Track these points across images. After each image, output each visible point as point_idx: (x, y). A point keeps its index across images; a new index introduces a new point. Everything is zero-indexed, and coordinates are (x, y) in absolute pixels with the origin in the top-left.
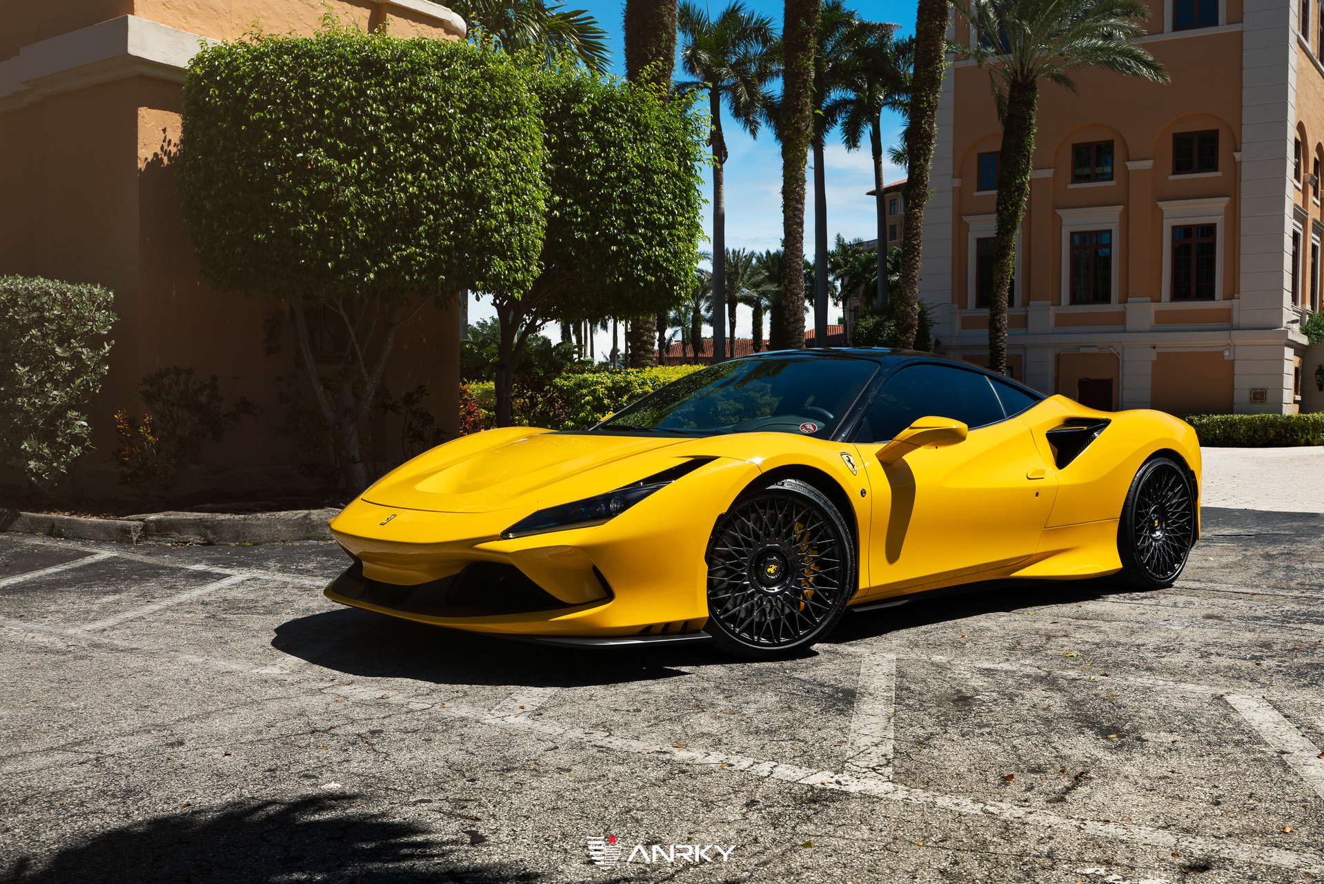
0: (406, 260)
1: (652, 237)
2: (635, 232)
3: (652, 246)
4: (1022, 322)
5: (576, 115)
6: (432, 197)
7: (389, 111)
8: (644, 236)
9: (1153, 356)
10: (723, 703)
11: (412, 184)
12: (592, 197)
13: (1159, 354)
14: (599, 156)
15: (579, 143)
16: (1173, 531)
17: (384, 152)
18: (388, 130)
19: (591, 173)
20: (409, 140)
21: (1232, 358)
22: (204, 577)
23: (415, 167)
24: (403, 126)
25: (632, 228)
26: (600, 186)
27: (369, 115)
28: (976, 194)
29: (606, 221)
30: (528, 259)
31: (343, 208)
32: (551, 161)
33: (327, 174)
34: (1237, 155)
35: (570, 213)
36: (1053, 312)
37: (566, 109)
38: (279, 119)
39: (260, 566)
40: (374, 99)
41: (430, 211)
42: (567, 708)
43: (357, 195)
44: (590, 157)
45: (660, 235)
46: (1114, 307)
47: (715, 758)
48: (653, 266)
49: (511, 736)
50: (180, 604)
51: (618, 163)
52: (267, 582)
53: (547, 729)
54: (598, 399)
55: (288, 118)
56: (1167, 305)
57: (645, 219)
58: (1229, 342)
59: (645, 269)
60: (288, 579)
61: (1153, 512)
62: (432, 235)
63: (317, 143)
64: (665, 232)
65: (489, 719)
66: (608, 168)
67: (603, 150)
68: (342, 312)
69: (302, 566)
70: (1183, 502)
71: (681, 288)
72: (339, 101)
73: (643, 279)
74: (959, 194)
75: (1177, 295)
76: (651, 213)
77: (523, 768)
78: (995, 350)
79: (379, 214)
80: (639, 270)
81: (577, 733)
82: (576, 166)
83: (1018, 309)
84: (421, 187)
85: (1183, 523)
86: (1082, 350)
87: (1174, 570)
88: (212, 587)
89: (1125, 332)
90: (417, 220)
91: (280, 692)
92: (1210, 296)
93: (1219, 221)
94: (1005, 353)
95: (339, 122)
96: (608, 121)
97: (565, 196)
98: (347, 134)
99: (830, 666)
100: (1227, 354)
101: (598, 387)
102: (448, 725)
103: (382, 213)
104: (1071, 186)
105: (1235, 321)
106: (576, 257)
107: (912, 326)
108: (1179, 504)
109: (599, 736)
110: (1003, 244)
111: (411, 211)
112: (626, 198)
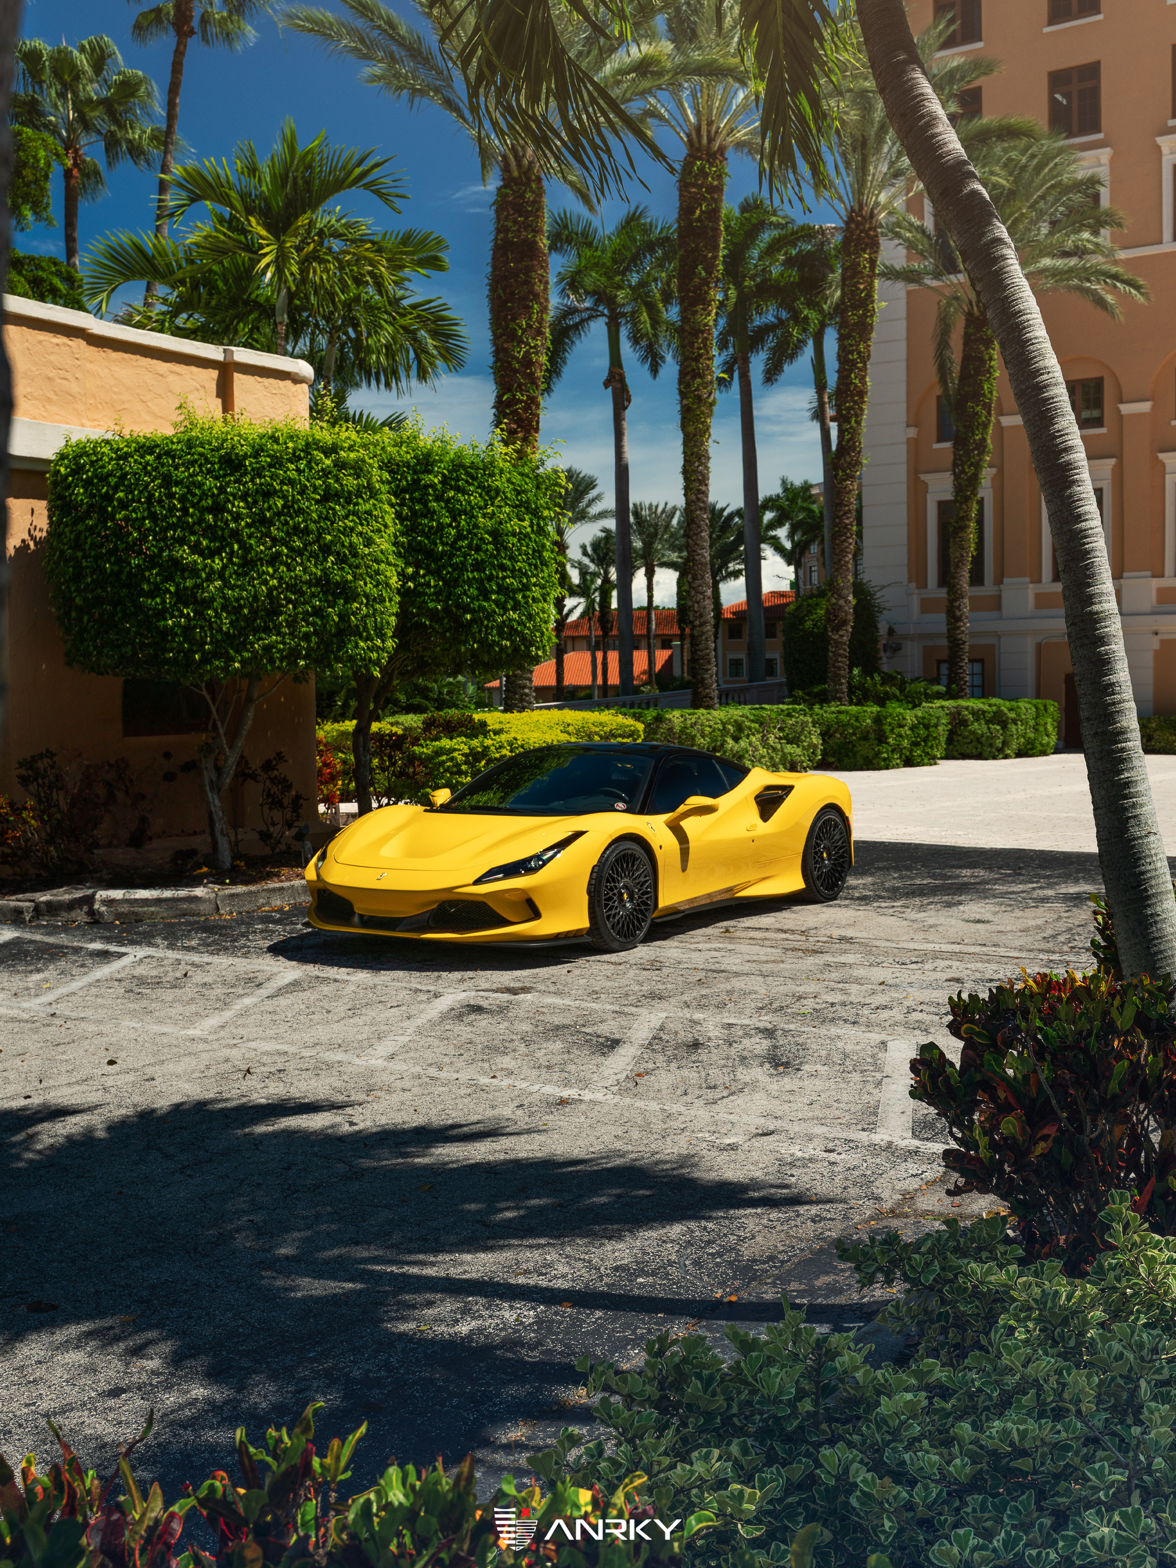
0: (267, 648)
1: (506, 602)
2: (487, 599)
3: (506, 610)
4: (996, 603)
5: (426, 487)
6: (291, 588)
7: (249, 507)
8: (496, 602)
9: (1155, 643)
10: (522, 1049)
11: (272, 577)
12: (444, 567)
13: (1161, 642)
14: (450, 525)
15: (430, 513)
17: (246, 548)
18: (248, 525)
19: (443, 544)
20: (268, 534)
22: (105, 956)
23: (274, 560)
24: (260, 521)
25: (485, 594)
26: (451, 556)
27: (230, 512)
28: (936, 446)
29: (458, 591)
30: (382, 637)
31: (208, 603)
32: (403, 534)
33: (193, 571)
35: (422, 585)
36: (1032, 590)
37: (416, 482)
38: (144, 519)
39: (150, 944)
40: (234, 495)
41: (289, 601)
42: (412, 1054)
43: (220, 589)
44: (441, 527)
45: (514, 599)
47: (506, 1082)
48: (508, 630)
49: (372, 1072)
50: (98, 981)
51: (469, 532)
52: (162, 959)
53: (398, 1067)
54: (458, 765)
55: (153, 517)
56: (1171, 580)
57: (498, 585)
59: (500, 634)
60: (179, 957)
62: (292, 624)
63: (182, 541)
64: (520, 597)
65: (357, 1061)
66: (460, 537)
67: (454, 519)
68: (205, 693)
69: (187, 943)
71: (538, 649)
72: (200, 500)
73: (498, 644)
74: (915, 447)
76: (504, 578)
77: (381, 1089)
78: (955, 645)
79: (241, 607)
80: (494, 637)
81: (418, 1069)
82: (428, 538)
83: (988, 588)
84: (281, 579)
88: (117, 965)
90: (275, 610)
91: (207, 1047)
94: (967, 647)
95: (201, 521)
96: (458, 489)
97: (417, 565)
98: (210, 531)
99: (612, 1023)
101: (456, 754)
102: (329, 1066)
103: (244, 606)
106: (431, 626)
107: (845, 623)
109: (432, 1072)
110: (962, 514)
111: (271, 602)
112: (478, 566)
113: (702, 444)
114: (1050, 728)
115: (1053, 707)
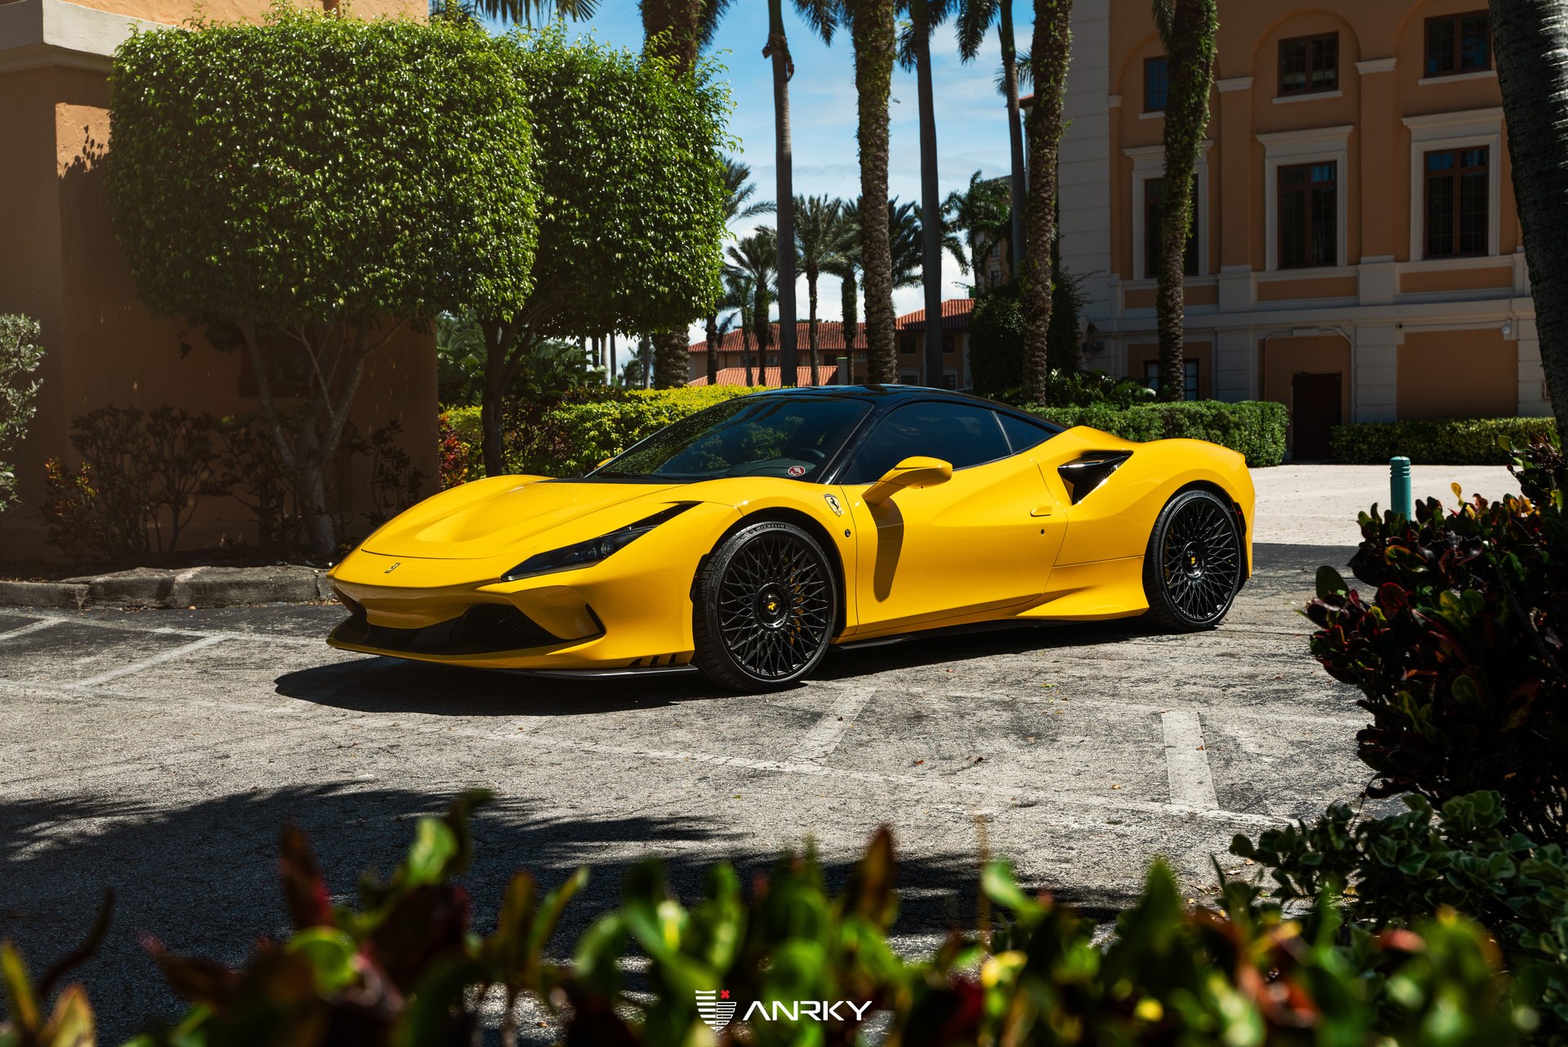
0: (379, 282)
1: (664, 241)
2: (643, 236)
3: (664, 251)
4: (1212, 295)
5: (570, 101)
6: (407, 210)
7: (356, 113)
8: (653, 240)
9: (1399, 338)
10: (700, 722)
11: (385, 196)
12: (591, 196)
13: (1408, 336)
14: (598, 147)
15: (575, 133)
16: (1213, 569)
17: (352, 161)
18: (355, 134)
19: (590, 169)
20: (380, 145)
21: (1516, 338)
22: (176, 640)
23: (387, 176)
24: (372, 129)
25: (639, 231)
26: (600, 183)
27: (333, 118)
28: (1142, 116)
29: (609, 224)
30: (519, 275)
31: (307, 226)
32: (542, 157)
33: (291, 188)
35: (566, 217)
36: (1254, 279)
37: (558, 95)
38: (230, 125)
39: (232, 628)
40: (338, 99)
41: (405, 226)
42: (561, 729)
43: (322, 211)
44: (588, 149)
45: (674, 237)
46: (1342, 270)
47: (682, 755)
48: (665, 274)
49: (511, 747)
50: (164, 663)
51: (621, 155)
52: (247, 642)
53: (542, 742)
54: (606, 434)
55: (241, 123)
56: (1417, 264)
57: (655, 220)
58: (1512, 315)
59: (656, 279)
60: (268, 639)
61: (1189, 548)
62: (409, 253)
63: (275, 151)
64: (679, 234)
65: (492, 736)
66: (609, 162)
67: (603, 141)
68: (304, 340)
69: (278, 627)
70: (1226, 537)
71: (702, 299)
72: (298, 103)
73: (654, 290)
74: (1118, 118)
75: (1433, 251)
76: (661, 212)
77: (522, 764)
78: (1167, 339)
79: (347, 232)
80: (649, 281)
81: (570, 743)
82: (572, 161)
83: (1203, 279)
84: (395, 199)
85: (1227, 560)
86: (1297, 333)
87: (1215, 611)
88: (189, 648)
89: (1358, 305)
90: (390, 236)
91: (298, 724)
92: (1481, 249)
93: (1494, 143)
94: (1181, 342)
95: (299, 127)
96: (608, 105)
97: (560, 195)
98: (309, 141)
99: (810, 697)
100: (1508, 332)
101: (604, 420)
102: (455, 741)
103: (351, 230)
104: (1276, 101)
105: (1519, 286)
106: (575, 267)
107: (1043, 311)
108: (1220, 541)
109: (587, 745)
110: (1175, 190)
111: (384, 227)
112: (631, 197)
113: (881, 103)
114: (1278, 434)
115: (1281, 410)
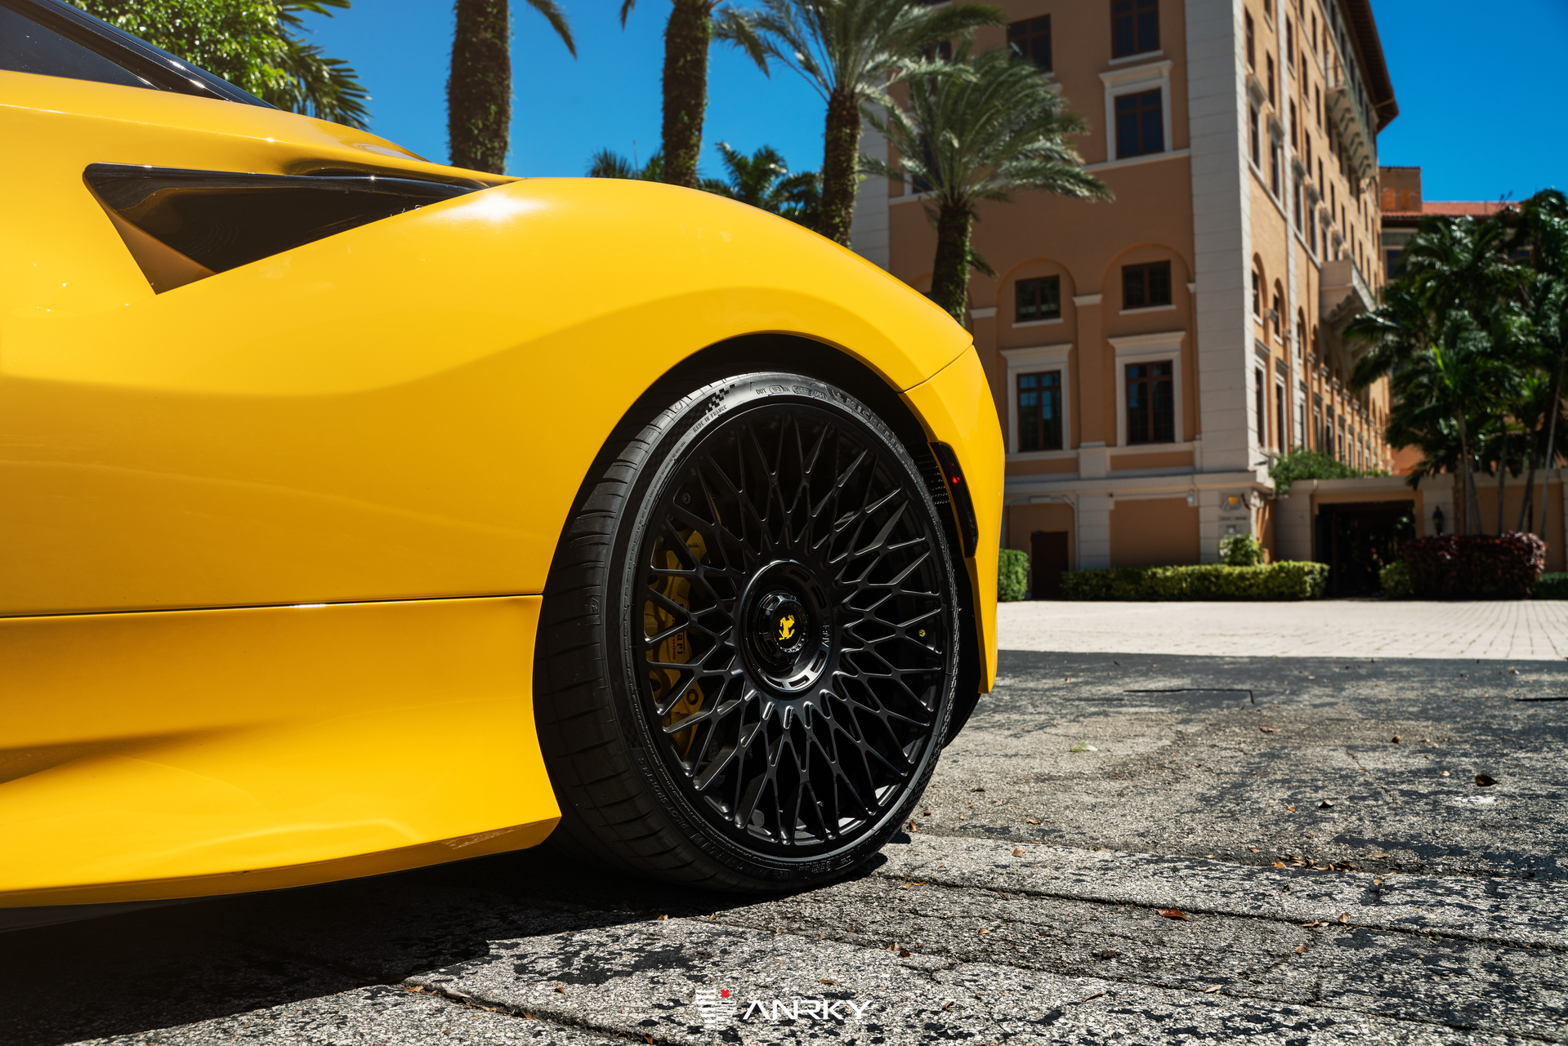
9: (1110, 505)
13: (1117, 503)
16: (865, 662)
21: (1196, 504)
34: (1191, 287)
46: (1066, 453)
56: (1123, 449)
58: (1192, 487)
61: (771, 582)
70: (910, 555)
75: (1134, 438)
85: (912, 631)
86: (1034, 501)
87: (864, 807)
89: (1079, 479)
92: (1169, 438)
93: (1175, 357)
100: (1190, 500)
104: (1015, 326)
105: (1198, 463)
108: (888, 566)
114: (1021, 577)
115: (1023, 557)
